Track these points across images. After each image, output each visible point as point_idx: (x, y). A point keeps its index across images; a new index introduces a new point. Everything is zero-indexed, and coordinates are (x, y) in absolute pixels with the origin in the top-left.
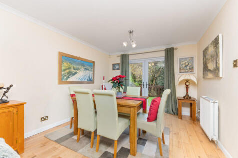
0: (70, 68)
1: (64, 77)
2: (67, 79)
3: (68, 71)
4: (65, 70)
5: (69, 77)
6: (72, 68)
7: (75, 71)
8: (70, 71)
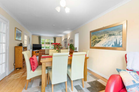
0: (96, 39)
1: (92, 45)
2: (94, 46)
3: (94, 40)
4: (92, 40)
5: (95, 44)
6: (97, 38)
7: (99, 40)
8: (95, 40)
